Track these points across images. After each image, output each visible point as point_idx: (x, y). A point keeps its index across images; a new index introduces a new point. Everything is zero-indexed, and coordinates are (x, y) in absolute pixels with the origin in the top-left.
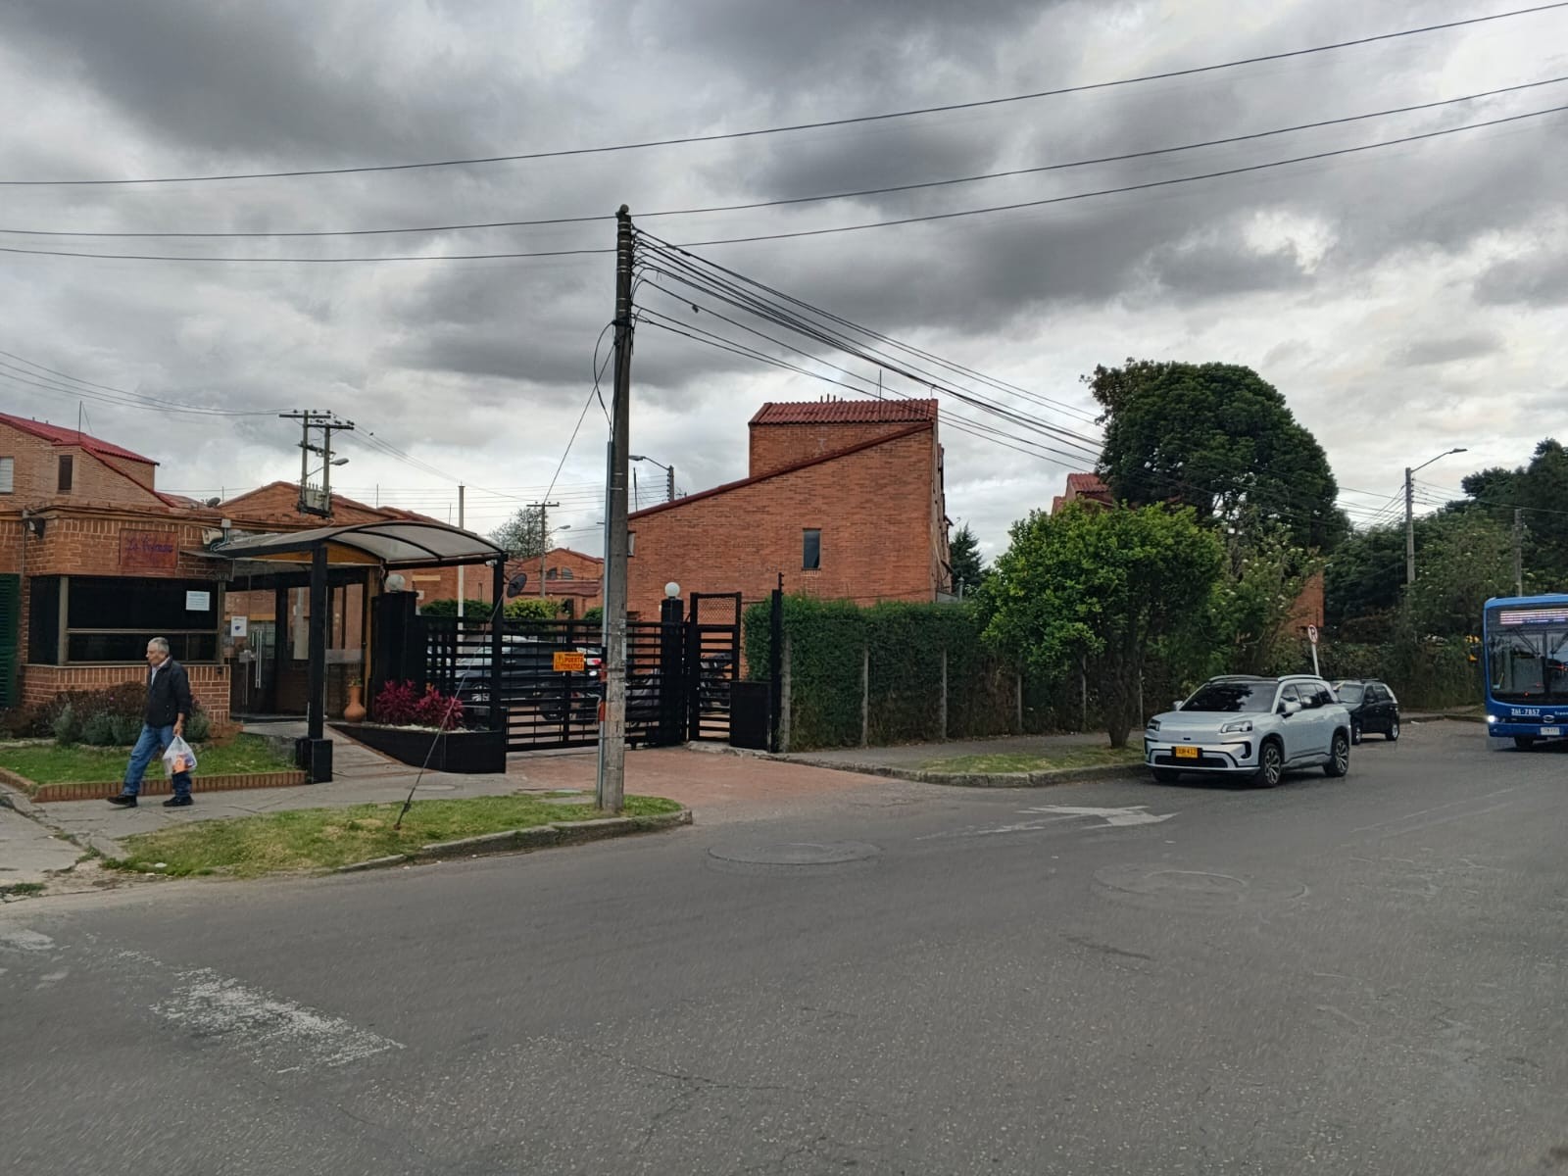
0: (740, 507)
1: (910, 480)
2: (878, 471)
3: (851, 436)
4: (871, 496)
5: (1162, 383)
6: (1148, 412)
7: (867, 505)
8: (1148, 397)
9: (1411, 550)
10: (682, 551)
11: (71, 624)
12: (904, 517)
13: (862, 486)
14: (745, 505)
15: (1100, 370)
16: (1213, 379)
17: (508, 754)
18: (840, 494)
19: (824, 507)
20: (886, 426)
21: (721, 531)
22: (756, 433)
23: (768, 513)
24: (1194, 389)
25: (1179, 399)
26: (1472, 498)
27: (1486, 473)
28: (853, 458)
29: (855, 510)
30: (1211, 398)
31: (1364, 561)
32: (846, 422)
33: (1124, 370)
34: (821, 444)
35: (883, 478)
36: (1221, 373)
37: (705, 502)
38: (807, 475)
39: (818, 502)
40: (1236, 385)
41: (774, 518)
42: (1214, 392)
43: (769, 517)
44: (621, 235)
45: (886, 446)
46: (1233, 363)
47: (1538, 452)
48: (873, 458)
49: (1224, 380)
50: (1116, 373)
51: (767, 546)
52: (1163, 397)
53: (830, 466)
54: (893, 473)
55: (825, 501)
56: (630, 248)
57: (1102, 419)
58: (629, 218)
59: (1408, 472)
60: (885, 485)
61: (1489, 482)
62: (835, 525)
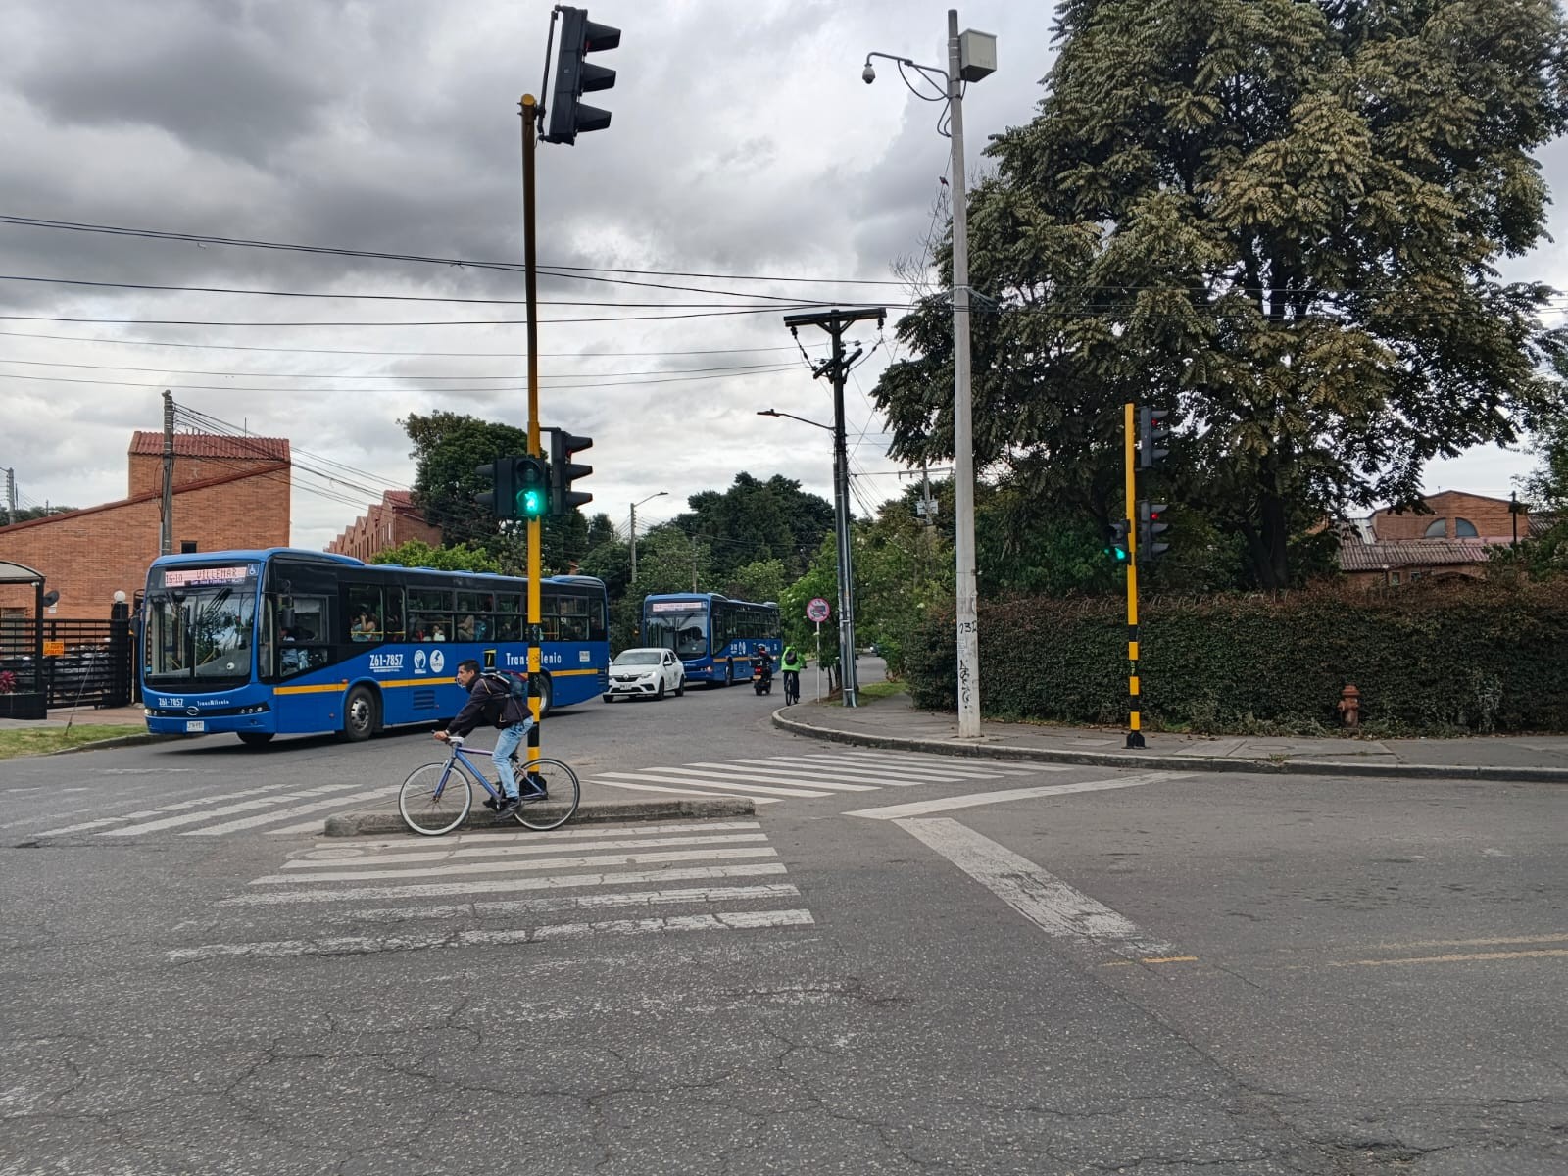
0: (123, 522)
1: (271, 505)
2: (246, 498)
3: (219, 469)
4: (241, 517)
5: (461, 435)
6: (450, 458)
7: (238, 524)
8: (450, 445)
9: (634, 560)
10: (68, 557)
12: (267, 534)
13: (232, 509)
14: (129, 521)
15: (413, 417)
16: (498, 437)
18: (213, 515)
19: (200, 525)
20: (249, 462)
21: (105, 541)
22: (135, 461)
23: (150, 527)
24: (484, 444)
25: (473, 450)
26: (695, 512)
27: (704, 494)
28: (226, 487)
29: (227, 528)
30: (497, 452)
31: (606, 565)
32: (216, 457)
33: (431, 417)
34: (195, 473)
35: (251, 503)
36: (503, 432)
37: (87, 517)
39: (195, 521)
40: (514, 443)
41: (155, 532)
42: (498, 446)
43: (147, 530)
44: (166, 408)
45: (252, 479)
46: (512, 425)
47: (737, 482)
48: (242, 488)
49: (505, 438)
50: (425, 420)
51: (149, 554)
52: (461, 447)
53: (205, 492)
54: (260, 500)
55: (201, 519)
56: (172, 414)
57: (415, 454)
58: (171, 398)
59: (633, 506)
60: (253, 509)
61: (706, 501)
62: (209, 539)
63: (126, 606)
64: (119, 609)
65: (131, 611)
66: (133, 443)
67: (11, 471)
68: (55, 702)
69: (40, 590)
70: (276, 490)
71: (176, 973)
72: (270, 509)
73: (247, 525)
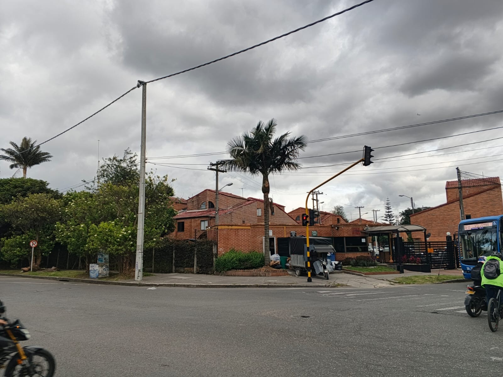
0: (446, 210)
1: (495, 200)
2: (486, 198)
3: (475, 190)
4: (485, 205)
7: (484, 207)
10: (431, 222)
11: (346, 245)
12: (495, 210)
13: (482, 203)
14: (448, 210)
17: (431, 270)
18: (475, 205)
19: (471, 209)
20: (486, 186)
21: (441, 216)
22: (448, 191)
23: (454, 211)
28: (479, 195)
29: (480, 209)
32: (474, 186)
34: (467, 192)
35: (488, 200)
37: (436, 209)
38: (465, 201)
39: (469, 208)
41: (456, 212)
43: (455, 212)
44: (458, 172)
45: (487, 192)
48: (484, 195)
51: (455, 220)
53: (471, 198)
54: (491, 199)
55: (471, 207)
56: (460, 174)
58: (459, 169)
60: (489, 202)
62: (475, 213)
63: (451, 237)
64: (449, 238)
65: (453, 238)
66: (446, 185)
67: (412, 198)
68: (432, 267)
69: (425, 233)
70: (497, 195)
71: (496, 365)
72: (495, 201)
73: (488, 207)
